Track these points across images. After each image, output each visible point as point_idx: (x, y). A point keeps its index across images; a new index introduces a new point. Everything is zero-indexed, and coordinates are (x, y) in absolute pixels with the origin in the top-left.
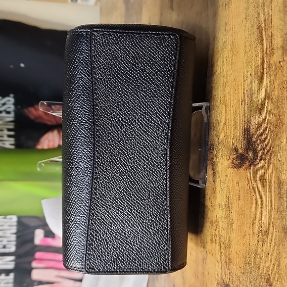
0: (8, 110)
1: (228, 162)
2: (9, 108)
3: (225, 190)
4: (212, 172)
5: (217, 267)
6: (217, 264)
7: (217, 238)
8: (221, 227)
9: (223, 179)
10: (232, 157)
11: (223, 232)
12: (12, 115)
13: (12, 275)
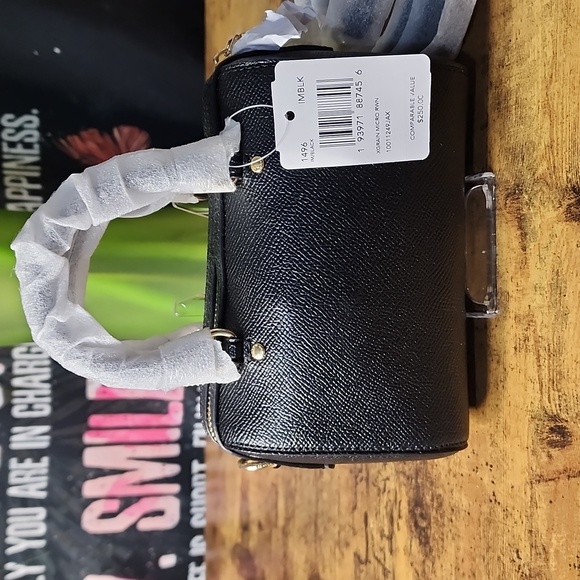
0: (28, 140)
1: (556, 213)
2: (30, 136)
3: (549, 260)
4: (519, 232)
5: (530, 391)
6: (530, 385)
7: (532, 342)
8: (539, 323)
9: (544, 242)
10: (566, 203)
11: (545, 330)
12: (36, 150)
13: (45, 461)
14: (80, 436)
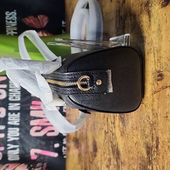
0: (13, 19)
1: (159, 6)
2: (14, 18)
3: (157, 22)
4: (148, 16)
5: (152, 65)
6: (152, 63)
7: (152, 50)
8: (154, 43)
9: (155, 17)
10: (161, 3)
11: (156, 44)
12: (16, 22)
13: (19, 114)
14: (29, 107)
